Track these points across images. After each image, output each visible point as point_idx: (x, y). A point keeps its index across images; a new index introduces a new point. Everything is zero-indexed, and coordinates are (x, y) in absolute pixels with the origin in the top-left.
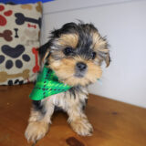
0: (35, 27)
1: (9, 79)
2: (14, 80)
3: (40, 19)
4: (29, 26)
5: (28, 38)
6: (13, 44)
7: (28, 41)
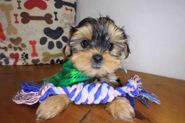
0: (71, 10)
1: (51, 59)
2: (55, 60)
3: (75, 3)
4: (67, 9)
5: (66, 21)
6: (54, 26)
7: (66, 24)
